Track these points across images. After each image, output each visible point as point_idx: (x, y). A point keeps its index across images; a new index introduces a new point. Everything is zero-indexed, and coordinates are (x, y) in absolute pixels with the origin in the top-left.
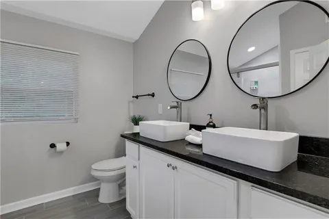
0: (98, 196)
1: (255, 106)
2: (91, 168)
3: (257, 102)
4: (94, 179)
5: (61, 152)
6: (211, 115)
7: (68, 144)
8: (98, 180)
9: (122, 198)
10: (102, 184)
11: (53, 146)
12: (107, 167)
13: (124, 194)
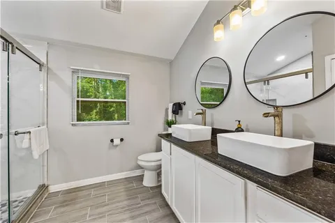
0: (142, 181)
1: (266, 115)
2: (137, 159)
3: (272, 110)
4: (140, 167)
5: (117, 146)
6: (239, 121)
7: (122, 140)
8: (142, 168)
9: (159, 184)
10: (145, 172)
11: (112, 141)
12: (149, 159)
13: (161, 181)
